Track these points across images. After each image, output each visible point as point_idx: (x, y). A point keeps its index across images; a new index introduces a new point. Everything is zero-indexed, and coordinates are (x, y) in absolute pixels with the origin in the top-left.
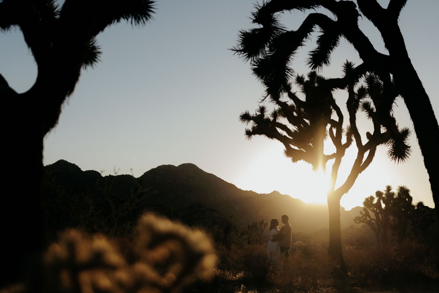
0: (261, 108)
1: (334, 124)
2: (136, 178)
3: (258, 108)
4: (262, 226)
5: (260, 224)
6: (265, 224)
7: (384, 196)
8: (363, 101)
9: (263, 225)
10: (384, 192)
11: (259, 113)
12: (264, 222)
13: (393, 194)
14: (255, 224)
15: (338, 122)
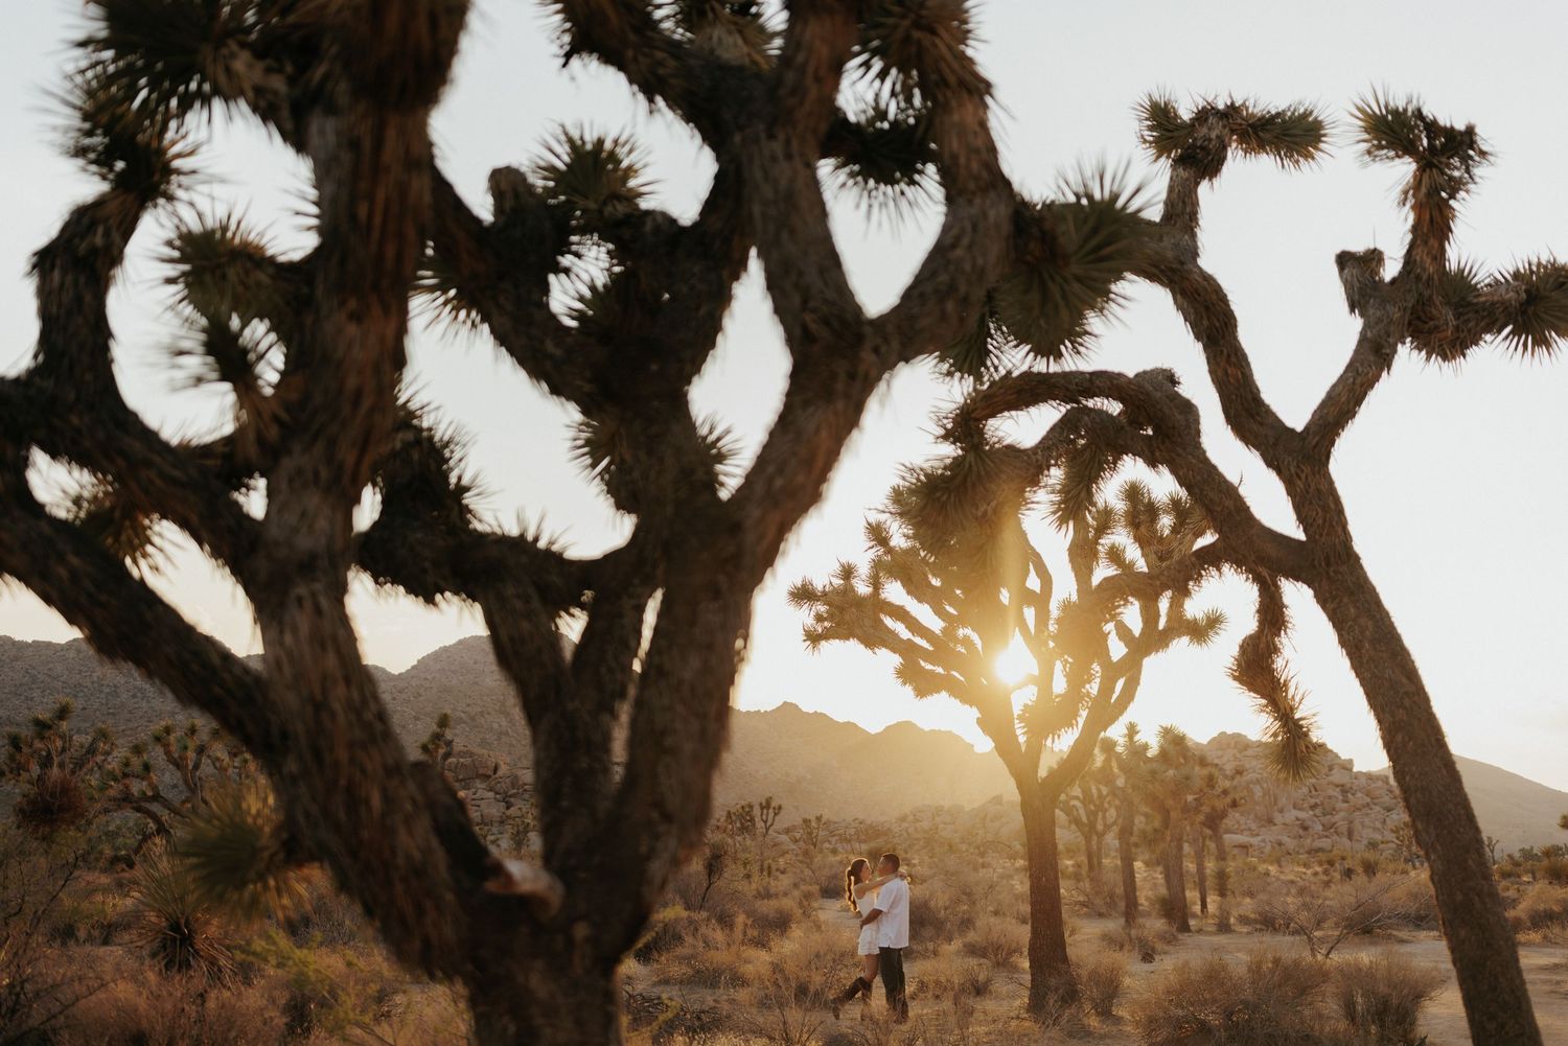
0: (843, 566)
1: (1028, 597)
2: (394, 675)
3: (837, 568)
4: (767, 814)
5: (762, 808)
6: (774, 808)
7: (1119, 749)
8: (1106, 541)
9: (771, 810)
10: (1122, 741)
11: (838, 582)
12: (773, 805)
13: (1146, 747)
14: (747, 809)
15: (1038, 590)
